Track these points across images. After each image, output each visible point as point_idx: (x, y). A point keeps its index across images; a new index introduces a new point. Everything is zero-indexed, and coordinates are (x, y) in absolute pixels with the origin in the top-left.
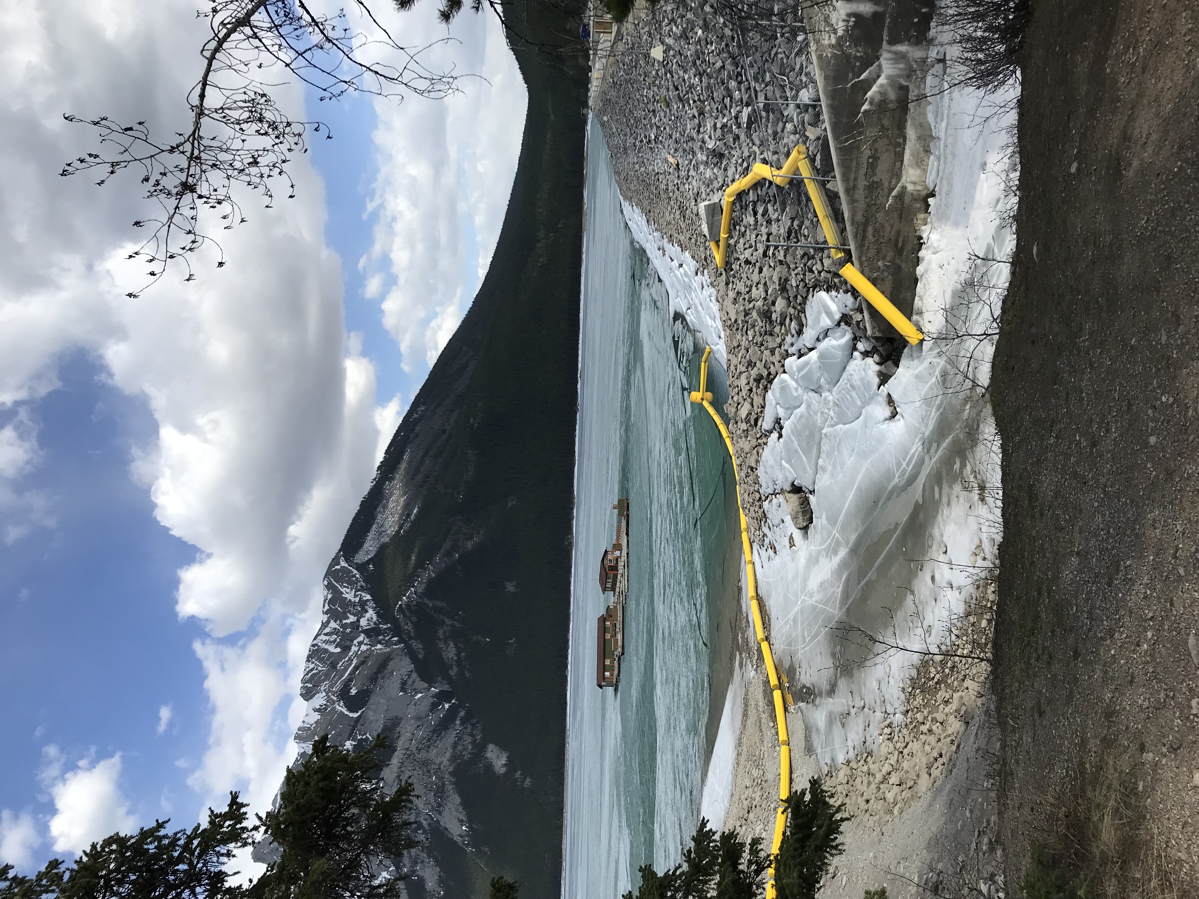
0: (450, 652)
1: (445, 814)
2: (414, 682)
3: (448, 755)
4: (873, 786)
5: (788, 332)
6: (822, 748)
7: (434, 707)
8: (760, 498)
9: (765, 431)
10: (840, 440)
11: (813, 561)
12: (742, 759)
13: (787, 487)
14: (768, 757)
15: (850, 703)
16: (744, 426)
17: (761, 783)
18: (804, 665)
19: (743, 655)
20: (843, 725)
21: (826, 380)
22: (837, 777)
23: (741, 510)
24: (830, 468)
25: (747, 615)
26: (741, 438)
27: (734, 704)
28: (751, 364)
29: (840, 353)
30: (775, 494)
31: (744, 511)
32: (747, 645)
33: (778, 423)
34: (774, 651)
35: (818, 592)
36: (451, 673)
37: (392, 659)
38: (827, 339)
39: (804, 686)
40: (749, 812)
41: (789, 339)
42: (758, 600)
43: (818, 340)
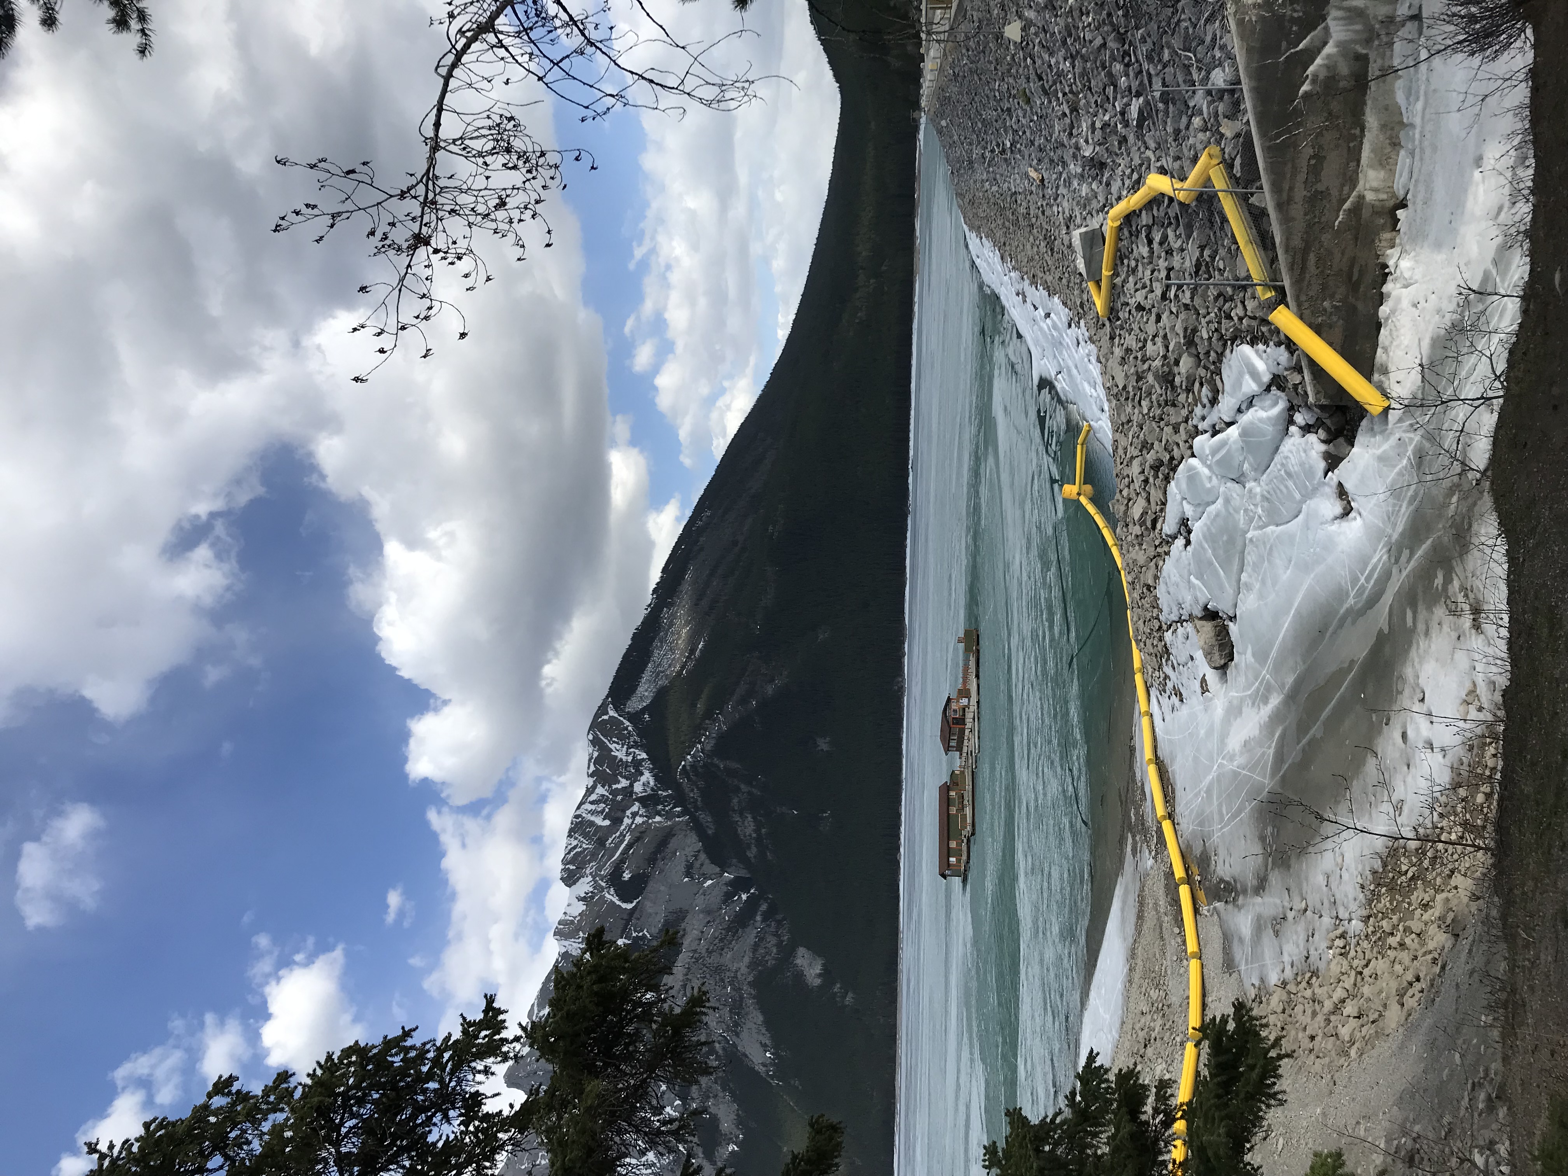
0: (747, 827)
1: (744, 1035)
2: (702, 865)
3: (747, 960)
4: (1320, 1018)
5: (1197, 400)
6: (1247, 963)
7: (728, 898)
8: (1160, 627)
9: (1167, 535)
10: (1271, 549)
11: (1234, 711)
12: (1137, 976)
13: (1198, 612)
14: (1172, 973)
15: (1286, 904)
16: (1137, 530)
17: (1162, 1009)
18: (1222, 852)
19: (1138, 838)
20: (1277, 934)
21: (1250, 464)
22: (1268, 1004)
23: (1133, 643)
24: (1257, 586)
25: (1143, 785)
26: (1133, 546)
27: (1124, 902)
28: (1146, 446)
29: (1271, 429)
30: (1181, 621)
31: (1137, 644)
32: (1143, 824)
33: (1184, 524)
34: (1179, 833)
35: (1242, 753)
36: (749, 854)
37: (674, 835)
38: (1252, 410)
39: (1222, 880)
40: (1146, 1046)
41: (1198, 411)
42: (1157, 764)
43: (1239, 411)
